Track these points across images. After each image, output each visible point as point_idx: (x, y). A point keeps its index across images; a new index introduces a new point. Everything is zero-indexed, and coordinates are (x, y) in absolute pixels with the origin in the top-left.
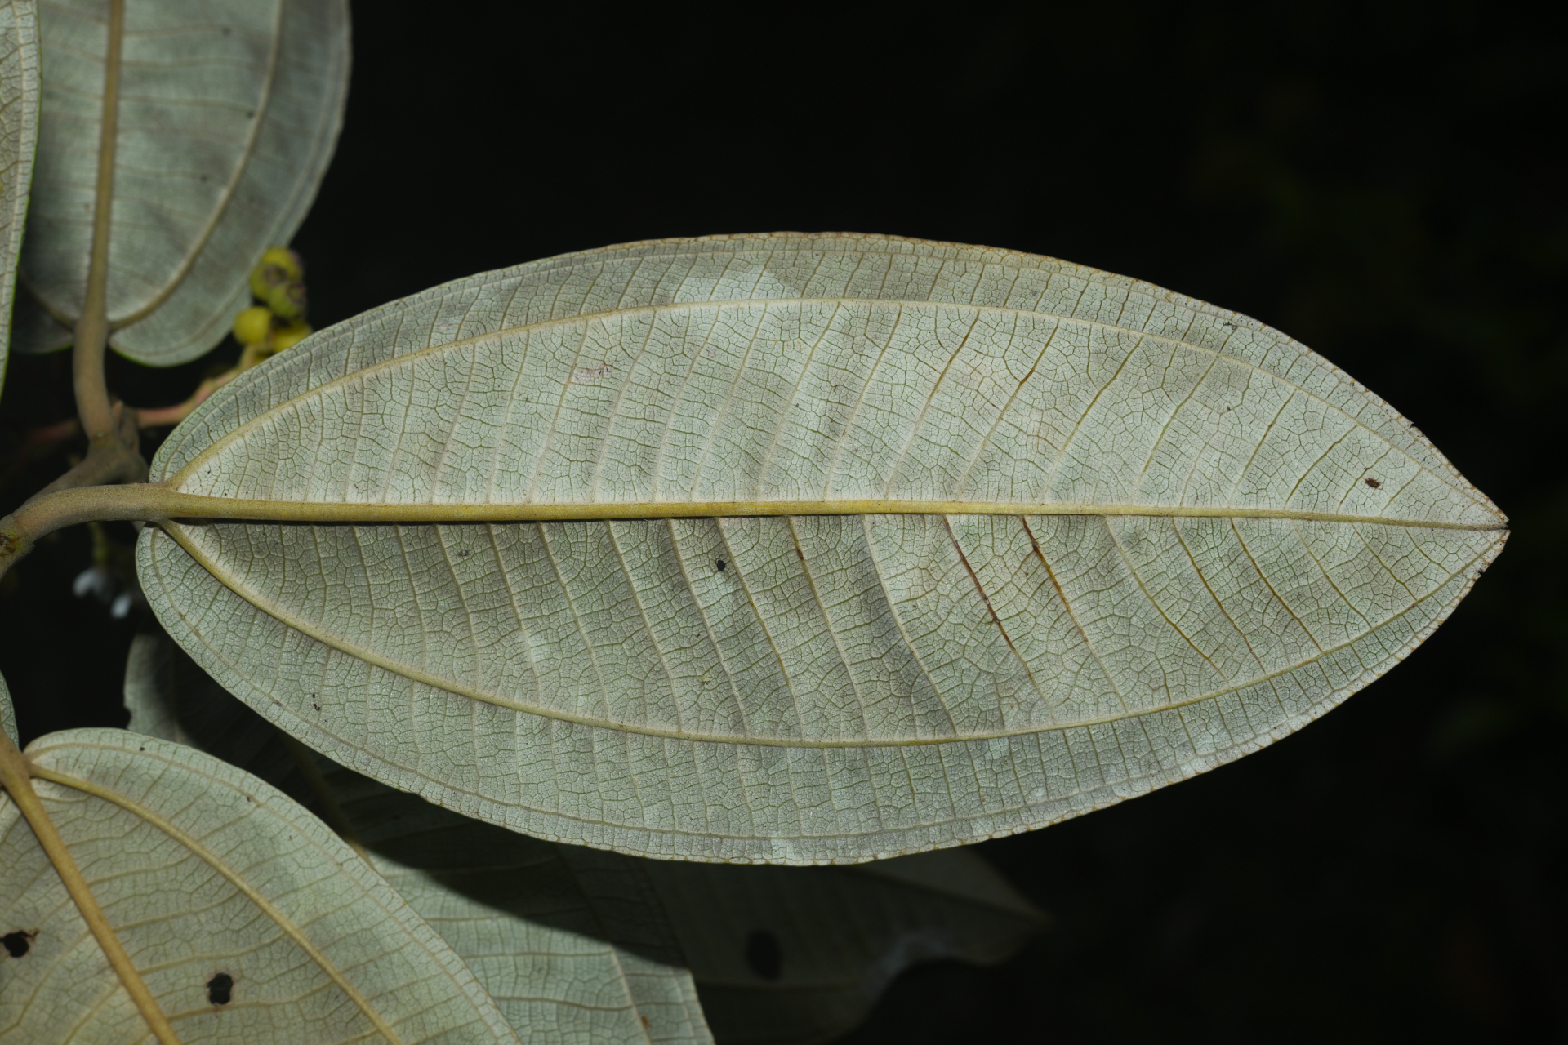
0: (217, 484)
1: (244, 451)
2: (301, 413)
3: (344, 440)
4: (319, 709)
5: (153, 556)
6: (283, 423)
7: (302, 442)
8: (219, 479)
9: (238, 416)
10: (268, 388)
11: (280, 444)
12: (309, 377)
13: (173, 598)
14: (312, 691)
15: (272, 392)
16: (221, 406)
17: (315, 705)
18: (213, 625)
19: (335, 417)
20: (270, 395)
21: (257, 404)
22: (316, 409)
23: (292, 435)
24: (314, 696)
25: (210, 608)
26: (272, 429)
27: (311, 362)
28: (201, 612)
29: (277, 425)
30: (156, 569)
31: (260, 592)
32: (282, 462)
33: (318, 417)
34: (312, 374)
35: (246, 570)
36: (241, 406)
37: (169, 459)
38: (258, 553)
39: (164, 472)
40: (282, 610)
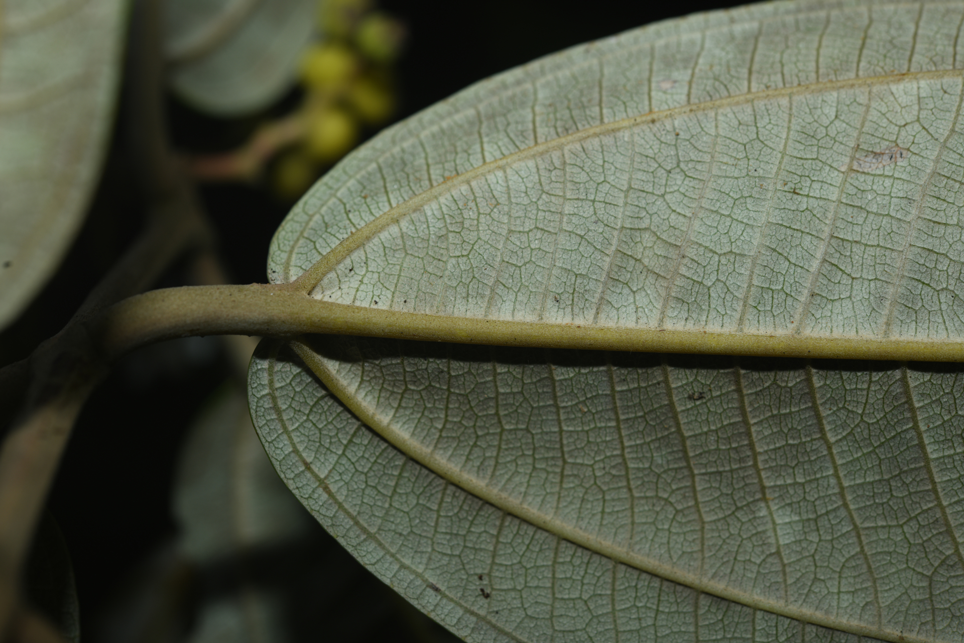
0: (363, 287)
1: (399, 241)
2: (479, 194)
3: (539, 235)
4: (487, 596)
5: (271, 382)
6: (454, 207)
7: (482, 235)
8: (365, 280)
9: (387, 192)
10: (423, 155)
11: (451, 235)
12: (482, 143)
13: (296, 440)
14: (479, 571)
15: (430, 161)
16: (358, 176)
17: (482, 590)
18: (346, 478)
19: (526, 201)
20: (428, 165)
21: (411, 177)
22: (499, 190)
23: (467, 224)
24: (481, 578)
25: (344, 454)
26: (439, 215)
27: (481, 122)
28: (333, 459)
29: (444, 209)
30: (274, 399)
31: (413, 434)
32: (454, 261)
33: (503, 200)
34: (485, 139)
35: (395, 405)
36: (389, 179)
37: (293, 247)
38: (414, 383)
39: (287, 266)
40: (443, 461)
